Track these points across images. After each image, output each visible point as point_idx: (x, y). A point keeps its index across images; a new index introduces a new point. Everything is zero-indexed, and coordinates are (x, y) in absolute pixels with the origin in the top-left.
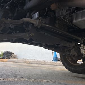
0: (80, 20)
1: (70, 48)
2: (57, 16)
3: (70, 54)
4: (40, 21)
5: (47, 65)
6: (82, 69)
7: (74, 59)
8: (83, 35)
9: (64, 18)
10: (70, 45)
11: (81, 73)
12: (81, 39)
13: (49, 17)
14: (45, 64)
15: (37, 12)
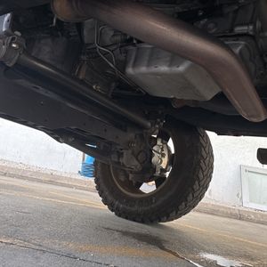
0: (143, 69)
1: (118, 145)
2: (86, 41)
3: (119, 163)
4: (14, 45)
5: (57, 184)
6: (146, 208)
7: (130, 178)
8: (160, 112)
9: (105, 54)
10: (117, 137)
11: (143, 222)
12: (149, 124)
13: (64, 39)
14: (51, 182)
15: (6, 13)
